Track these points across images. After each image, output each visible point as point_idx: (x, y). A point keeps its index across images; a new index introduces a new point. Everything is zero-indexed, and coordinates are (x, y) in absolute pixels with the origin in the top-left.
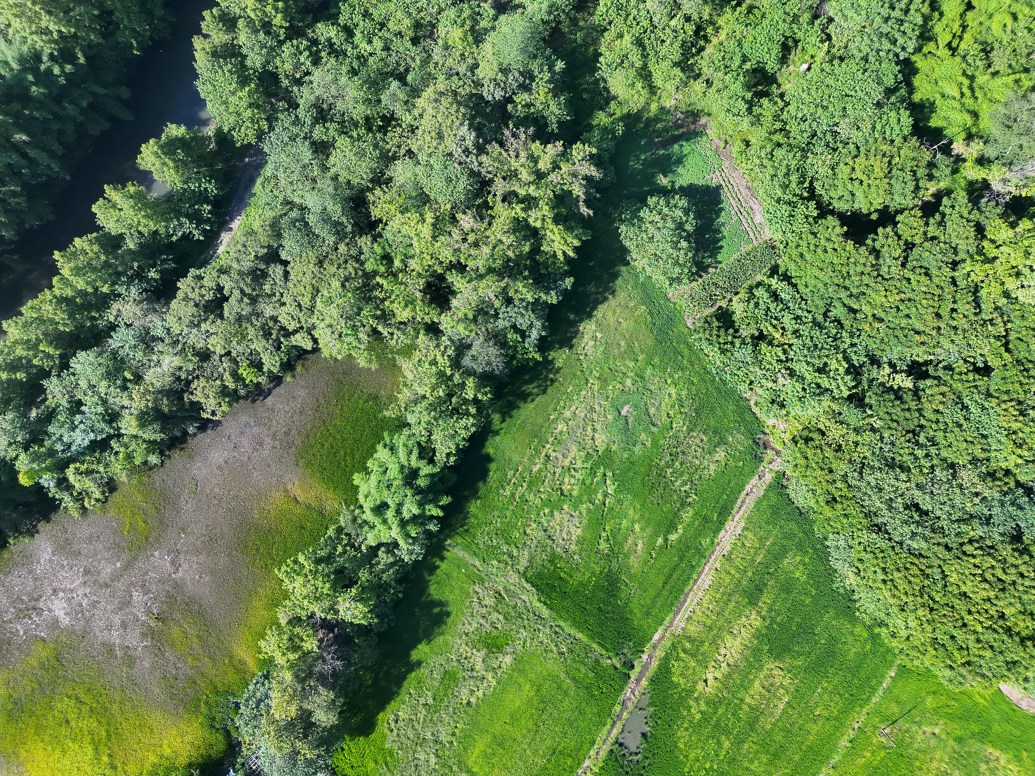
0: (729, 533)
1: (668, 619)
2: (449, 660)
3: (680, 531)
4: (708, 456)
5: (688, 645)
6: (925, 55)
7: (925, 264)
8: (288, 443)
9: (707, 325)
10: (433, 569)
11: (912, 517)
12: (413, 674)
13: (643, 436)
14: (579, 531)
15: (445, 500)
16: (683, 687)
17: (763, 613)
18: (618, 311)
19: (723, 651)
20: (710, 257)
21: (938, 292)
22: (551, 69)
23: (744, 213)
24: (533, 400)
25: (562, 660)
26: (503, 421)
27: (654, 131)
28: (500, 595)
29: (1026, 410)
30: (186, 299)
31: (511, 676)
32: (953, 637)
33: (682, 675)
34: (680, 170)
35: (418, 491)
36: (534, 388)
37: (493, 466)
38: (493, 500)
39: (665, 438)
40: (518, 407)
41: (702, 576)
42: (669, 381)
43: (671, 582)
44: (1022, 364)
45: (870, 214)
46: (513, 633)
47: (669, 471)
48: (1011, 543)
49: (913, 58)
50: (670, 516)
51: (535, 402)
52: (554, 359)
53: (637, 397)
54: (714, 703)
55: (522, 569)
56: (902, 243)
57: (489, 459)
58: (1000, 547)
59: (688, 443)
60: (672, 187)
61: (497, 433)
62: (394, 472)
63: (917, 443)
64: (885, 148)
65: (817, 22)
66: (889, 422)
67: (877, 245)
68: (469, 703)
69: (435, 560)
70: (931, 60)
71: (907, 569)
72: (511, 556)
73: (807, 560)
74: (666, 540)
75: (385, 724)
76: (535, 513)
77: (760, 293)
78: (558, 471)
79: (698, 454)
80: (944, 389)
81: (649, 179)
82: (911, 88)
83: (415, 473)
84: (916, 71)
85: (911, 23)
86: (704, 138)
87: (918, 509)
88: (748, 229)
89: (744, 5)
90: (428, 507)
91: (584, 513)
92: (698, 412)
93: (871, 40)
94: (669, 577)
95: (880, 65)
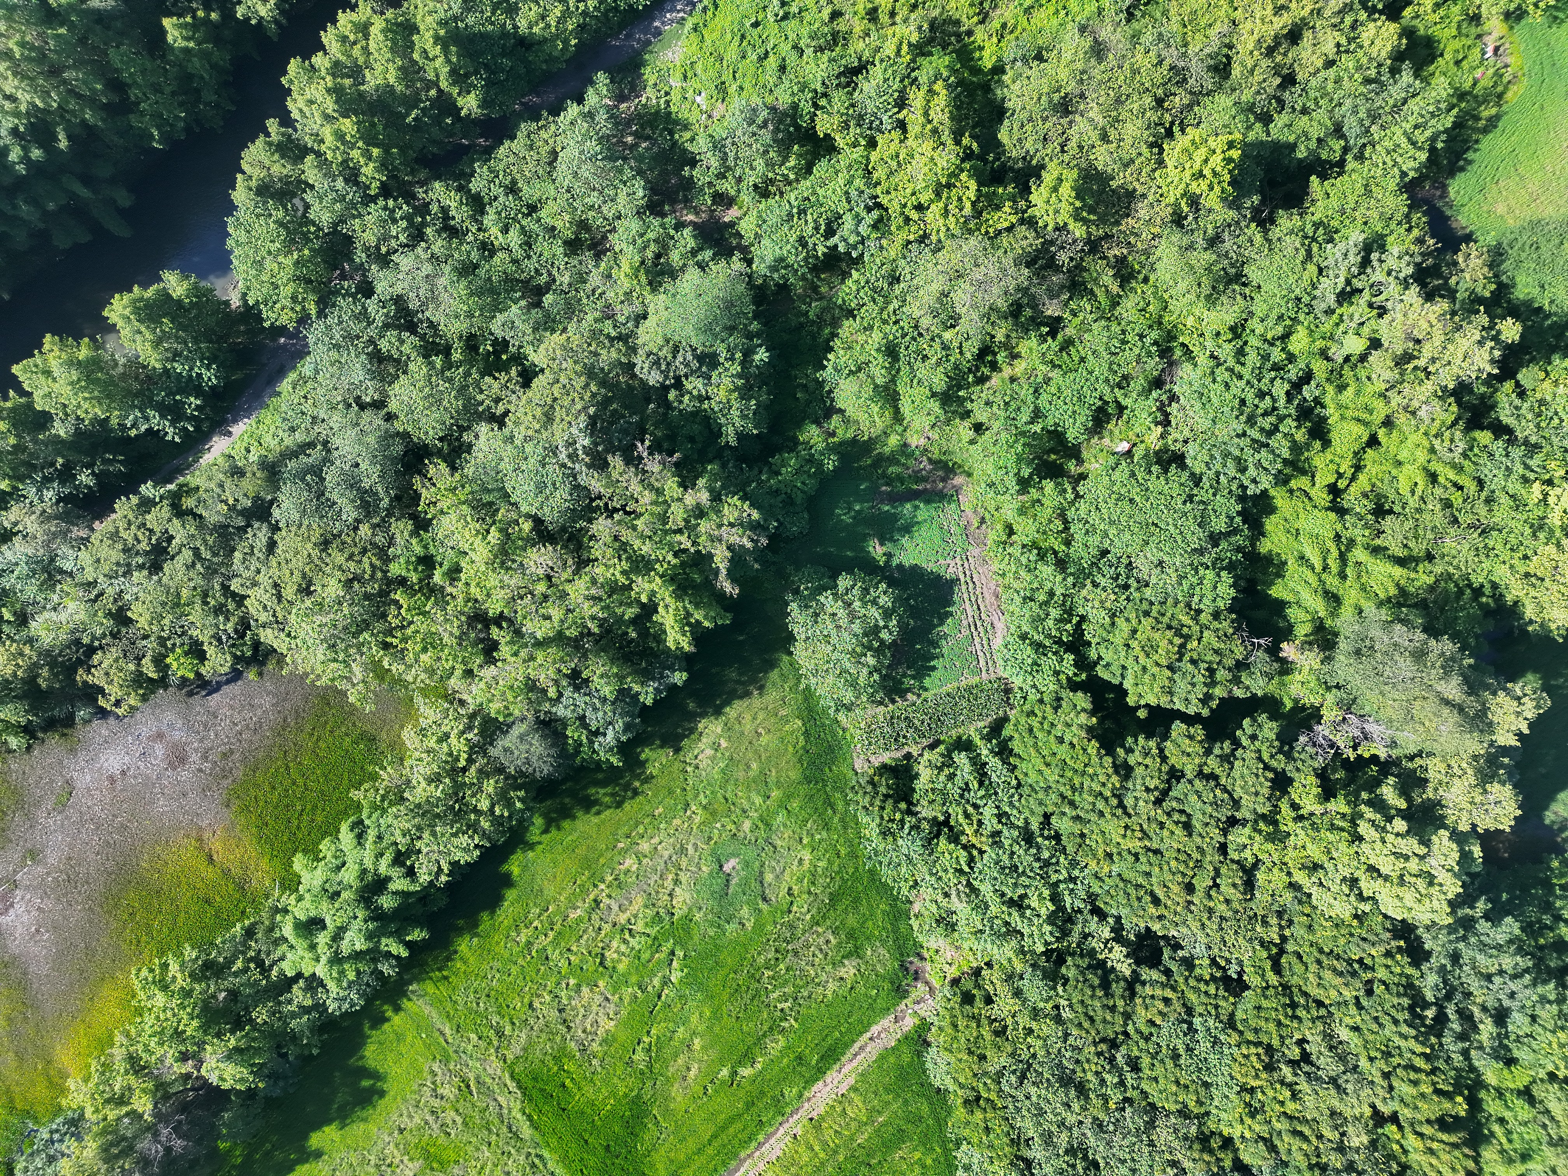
0: (828, 1089)
2: (364, 1161)
3: (759, 1066)
4: (829, 968)
6: (1291, 491)
7: (1188, 810)
9: (870, 787)
10: (380, 1020)
12: (307, 1166)
13: (745, 912)
14: (612, 1023)
15: (417, 935)
18: (761, 716)
20: (913, 677)
22: (747, 358)
23: (981, 629)
24: (598, 813)
26: (546, 831)
27: (884, 475)
28: (468, 1086)
29: (1278, 1062)
34: (905, 541)
35: (378, 915)
36: (605, 794)
37: (511, 895)
38: (498, 943)
39: (775, 922)
40: (574, 818)
41: (772, 1141)
42: (805, 841)
43: (724, 1137)
44: (1291, 995)
45: (1139, 707)
46: (470, 1149)
47: (768, 974)
49: (1272, 494)
50: (750, 1041)
51: (602, 816)
52: (647, 760)
53: (750, 853)
55: (510, 1057)
56: (1166, 768)
57: (507, 881)
59: (806, 941)
60: (887, 562)
61: (531, 846)
62: (349, 875)
64: (1185, 620)
65: (1155, 394)
66: (1082, 1017)
67: (1131, 760)
69: (386, 1007)
70: (1298, 501)
72: (500, 1034)
73: (929, 1162)
74: (734, 1073)
76: (554, 979)
77: (962, 760)
78: (607, 928)
79: (817, 961)
80: (1169, 993)
81: (858, 541)
82: (1258, 531)
83: (380, 884)
84: (1271, 510)
85: (1273, 452)
86: (953, 506)
87: (1085, 1158)
88: (980, 653)
89: (1059, 337)
90: (384, 941)
91: (626, 1001)
92: (834, 899)
93: (1212, 457)
94: (724, 1128)
95: (1214, 495)
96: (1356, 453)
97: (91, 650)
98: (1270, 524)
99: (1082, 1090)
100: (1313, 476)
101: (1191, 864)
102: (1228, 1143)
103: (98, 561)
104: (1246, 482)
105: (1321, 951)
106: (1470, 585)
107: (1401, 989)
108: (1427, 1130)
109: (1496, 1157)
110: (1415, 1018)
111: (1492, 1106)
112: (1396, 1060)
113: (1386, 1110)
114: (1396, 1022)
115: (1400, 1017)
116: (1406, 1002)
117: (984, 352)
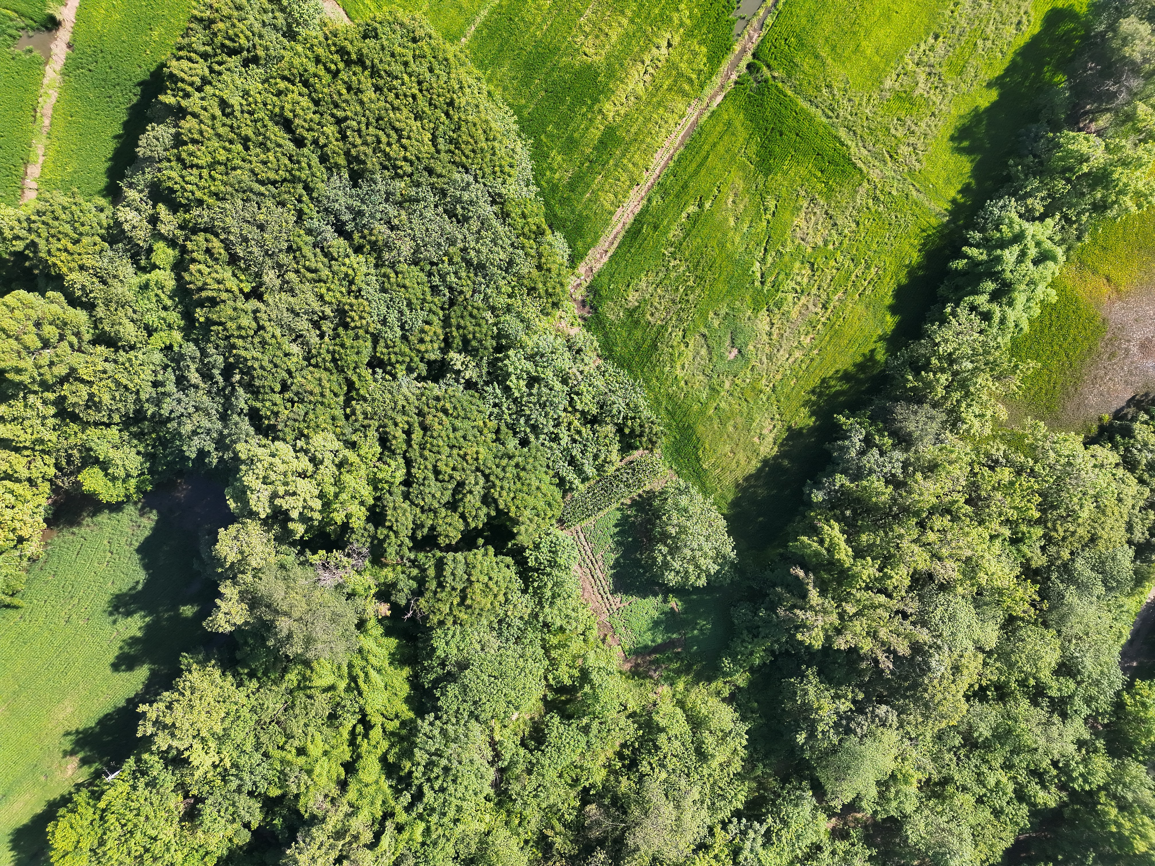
0: (630, 209)
1: (705, 118)
2: (956, 87)
3: (684, 215)
4: (647, 296)
5: (687, 87)
6: (397, 716)
7: (439, 484)
8: (1112, 345)
10: (965, 190)
11: (463, 208)
12: (997, 74)
13: (716, 323)
14: (796, 223)
15: (960, 264)
16: (695, 41)
17: (600, 117)
18: (734, 465)
19: (647, 78)
20: (629, 516)
21: (427, 453)
22: (812, 736)
23: (588, 561)
24: (837, 372)
25: (829, 79)
26: (873, 351)
27: (682, 660)
28: (891, 156)
31: (887, 64)
33: (695, 54)
34: (656, 614)
36: (835, 386)
37: (889, 301)
38: (891, 264)
39: (693, 321)
40: (855, 365)
41: (662, 163)
42: (682, 383)
43: (698, 159)
45: (484, 545)
46: (881, 113)
47: (690, 283)
49: (412, 715)
50: (694, 232)
51: (834, 370)
52: (810, 417)
53: (720, 367)
54: (664, 20)
55: (865, 184)
56: (461, 510)
57: (893, 309)
58: (378, 167)
59: (668, 313)
61: (881, 338)
62: (1020, 299)
64: (463, 616)
65: (506, 763)
66: (479, 316)
67: (485, 510)
68: (936, 37)
69: (962, 201)
70: (391, 712)
72: (876, 199)
73: (548, 173)
74: (700, 206)
75: (1032, 20)
76: (845, 246)
77: (590, 470)
78: (814, 291)
79: (657, 300)
80: (421, 347)
81: (691, 607)
82: (414, 682)
83: (995, 297)
84: (408, 700)
85: (426, 751)
86: (627, 647)
87: (456, 216)
88: (585, 543)
89: (580, 788)
90: (984, 257)
91: (789, 242)
92: (654, 346)
93: (466, 736)
94: (701, 165)
95: (459, 708)
96: (359, 757)
98: (405, 690)
100: (384, 731)
101: (428, 446)
104: (437, 722)
106: (259, 679)
108: (224, 296)
110: (248, 371)
111: (174, 317)
113: (255, 303)
114: (262, 367)
117: (633, 765)
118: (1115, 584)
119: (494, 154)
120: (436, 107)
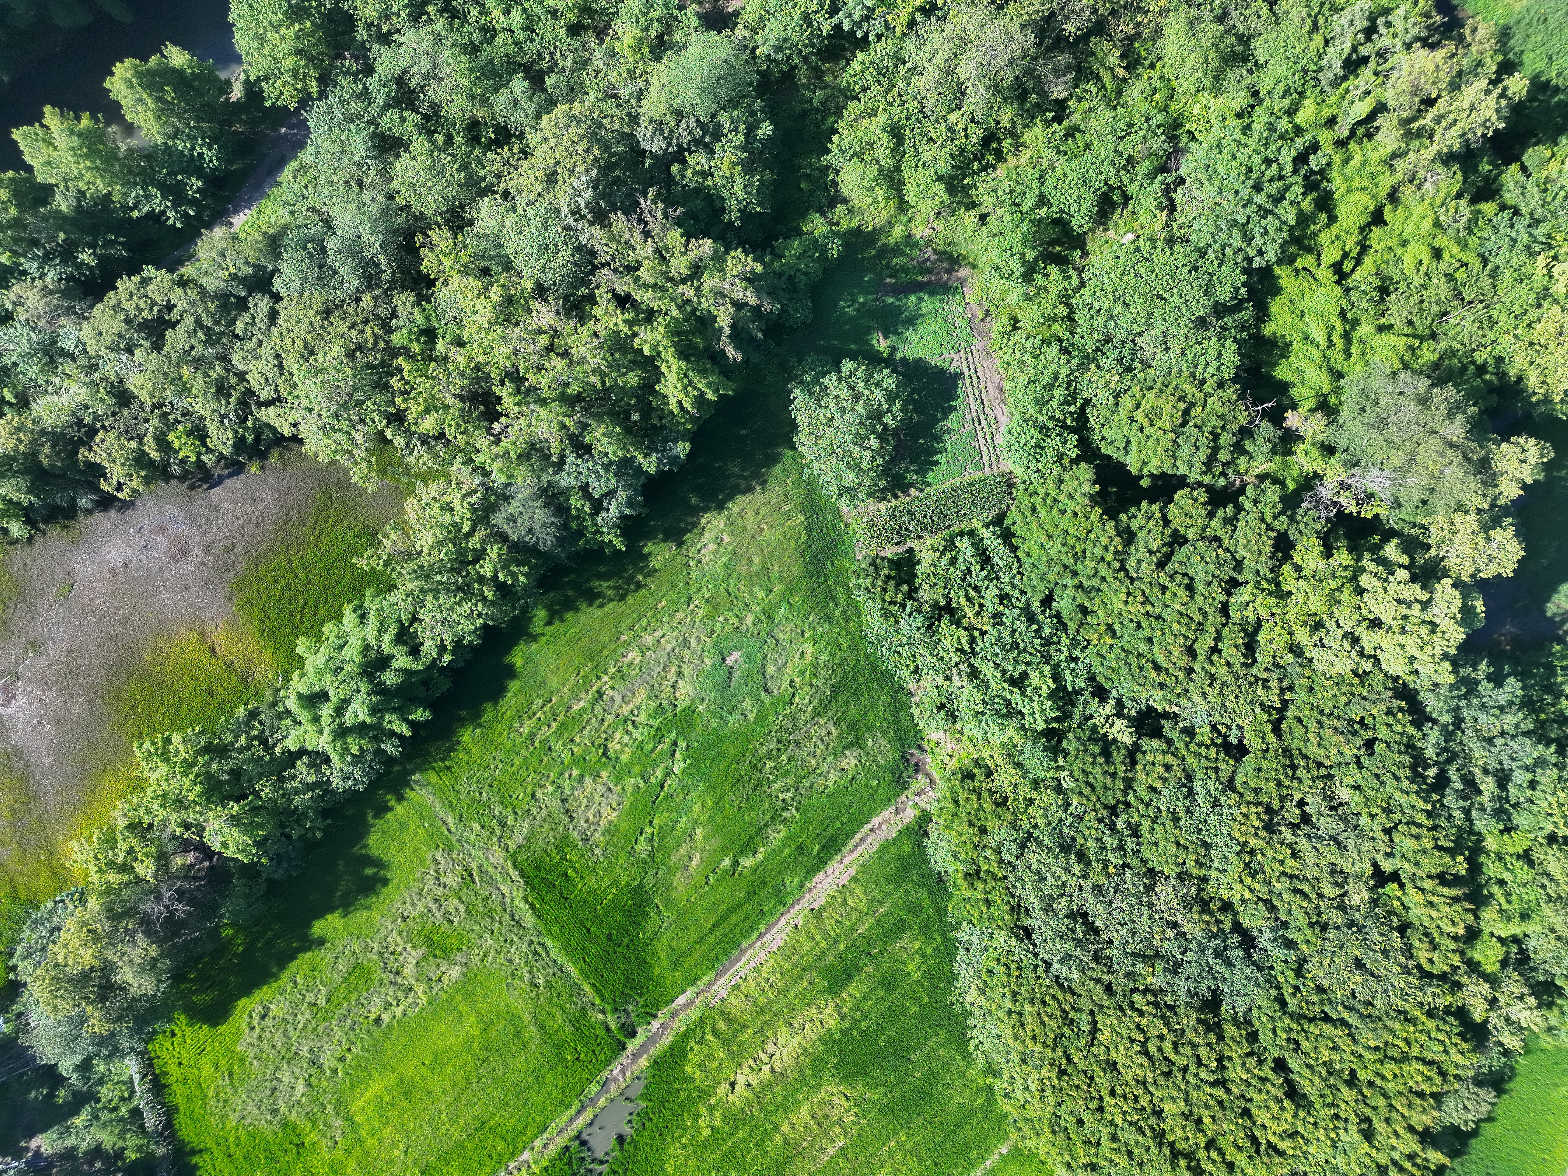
0: (829, 880)
1: (705, 979)
2: (367, 948)
3: (760, 856)
4: (830, 759)
5: (722, 1025)
6: (1297, 272)
7: (1191, 572)
8: (226, 563)
9: (872, 569)
10: (383, 809)
11: (1073, 931)
12: (309, 954)
13: (747, 703)
14: (615, 814)
15: (420, 715)
16: (697, 1083)
17: (845, 1010)
18: (764, 511)
19: (770, 1048)
20: (916, 472)
21: (1198, 617)
22: (751, 130)
23: (984, 424)
24: (601, 606)
25: (533, 995)
26: (549, 623)
27: (888, 266)
28: (471, 875)
29: (1278, 824)
30: (117, 308)
31: (451, 998)
32: (1081, 1122)
33: (701, 1066)
34: (909, 334)
35: (380, 689)
36: (609, 587)
37: (514, 686)
38: (501, 734)
39: (777, 714)
40: (577, 610)
41: (773, 931)
42: (807, 635)
43: (726, 926)
44: (1291, 757)
45: (1142, 477)
46: (472, 936)
47: (770, 764)
48: (1200, 1010)
49: (1277, 270)
50: (752, 830)
51: (606, 609)
52: (650, 554)
53: (754, 645)
54: (734, 1119)
55: (513, 847)
56: (1168, 531)
57: (510, 673)
58: (1182, 1010)
59: (808, 731)
60: (891, 355)
61: (535, 638)
62: (352, 651)
63: (1112, 827)
64: (1189, 389)
65: (1160, 178)
66: (1083, 785)
67: (1134, 525)
68: (378, 1021)
69: (389, 797)
70: (1303, 280)
71: (1044, 1003)
72: (503, 824)
73: (929, 951)
74: (736, 863)
75: (245, 1016)
76: (557, 770)
77: (964, 545)
78: (610, 719)
79: (818, 752)
80: (1170, 759)
81: (861, 334)
82: (1262, 314)
83: (384, 662)
84: (1276, 291)
85: (1279, 218)
86: (958, 298)
87: (1085, 923)
88: (983, 448)
89: (1066, 123)
90: (387, 717)
91: (629, 791)
92: (835, 690)
93: (1218, 227)
94: (724, 918)
95: (1220, 266)
96: (1362, 229)
97: (92, 432)
98: (1276, 305)
99: (1082, 857)
100: (1319, 255)
101: (1193, 627)
102: (1227, 906)
103: (100, 334)
104: (1252, 253)
105: (1321, 712)
106: (1473, 362)
107: (1403, 748)
108: (1428, 885)
109: (1495, 916)
110: (1416, 776)
111: (1492, 869)
112: (1397, 816)
113: (1387, 866)
114: (1397, 778)
115: (1401, 773)
116: (1407, 760)
117: (989, 139)
118: (310, 246)
119: (1014, 994)
120: (1085, 1072)
